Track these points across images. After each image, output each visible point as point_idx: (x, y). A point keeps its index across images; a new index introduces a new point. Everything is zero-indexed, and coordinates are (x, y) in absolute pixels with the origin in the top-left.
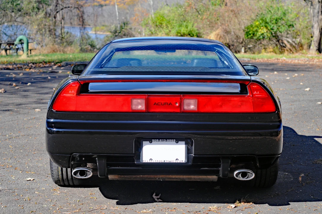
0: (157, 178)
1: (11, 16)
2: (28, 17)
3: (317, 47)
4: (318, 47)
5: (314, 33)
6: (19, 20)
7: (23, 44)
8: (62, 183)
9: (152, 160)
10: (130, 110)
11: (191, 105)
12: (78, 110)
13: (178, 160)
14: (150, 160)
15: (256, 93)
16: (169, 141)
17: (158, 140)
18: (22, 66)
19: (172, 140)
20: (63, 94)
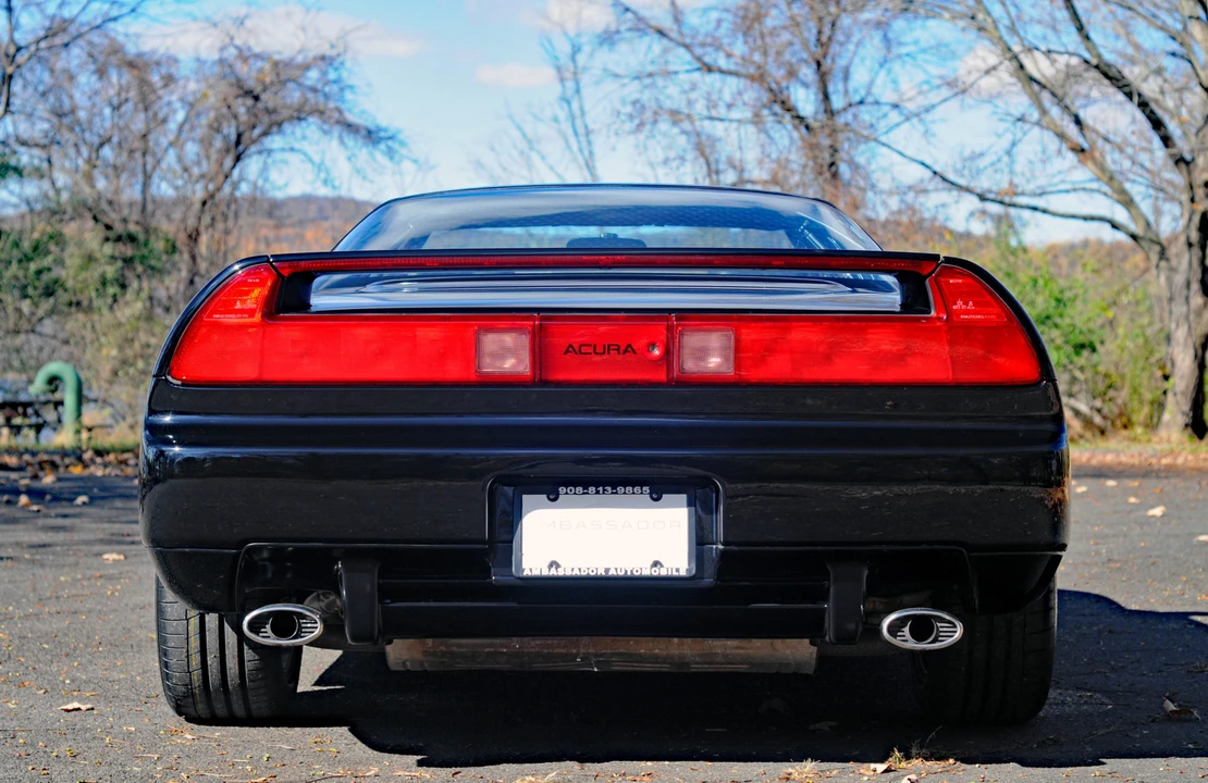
0: (577, 655)
1: (18, 310)
2: (81, 316)
3: (1188, 415)
4: (1191, 414)
5: (1173, 364)
6: (48, 326)
7: (60, 408)
8: (202, 709)
9: (558, 566)
10: (473, 377)
11: (710, 355)
12: (269, 376)
13: (662, 566)
14: (551, 566)
15: (964, 307)
16: (626, 494)
17: (580, 489)
18: (57, 459)
19: (637, 489)
20: (210, 316)
